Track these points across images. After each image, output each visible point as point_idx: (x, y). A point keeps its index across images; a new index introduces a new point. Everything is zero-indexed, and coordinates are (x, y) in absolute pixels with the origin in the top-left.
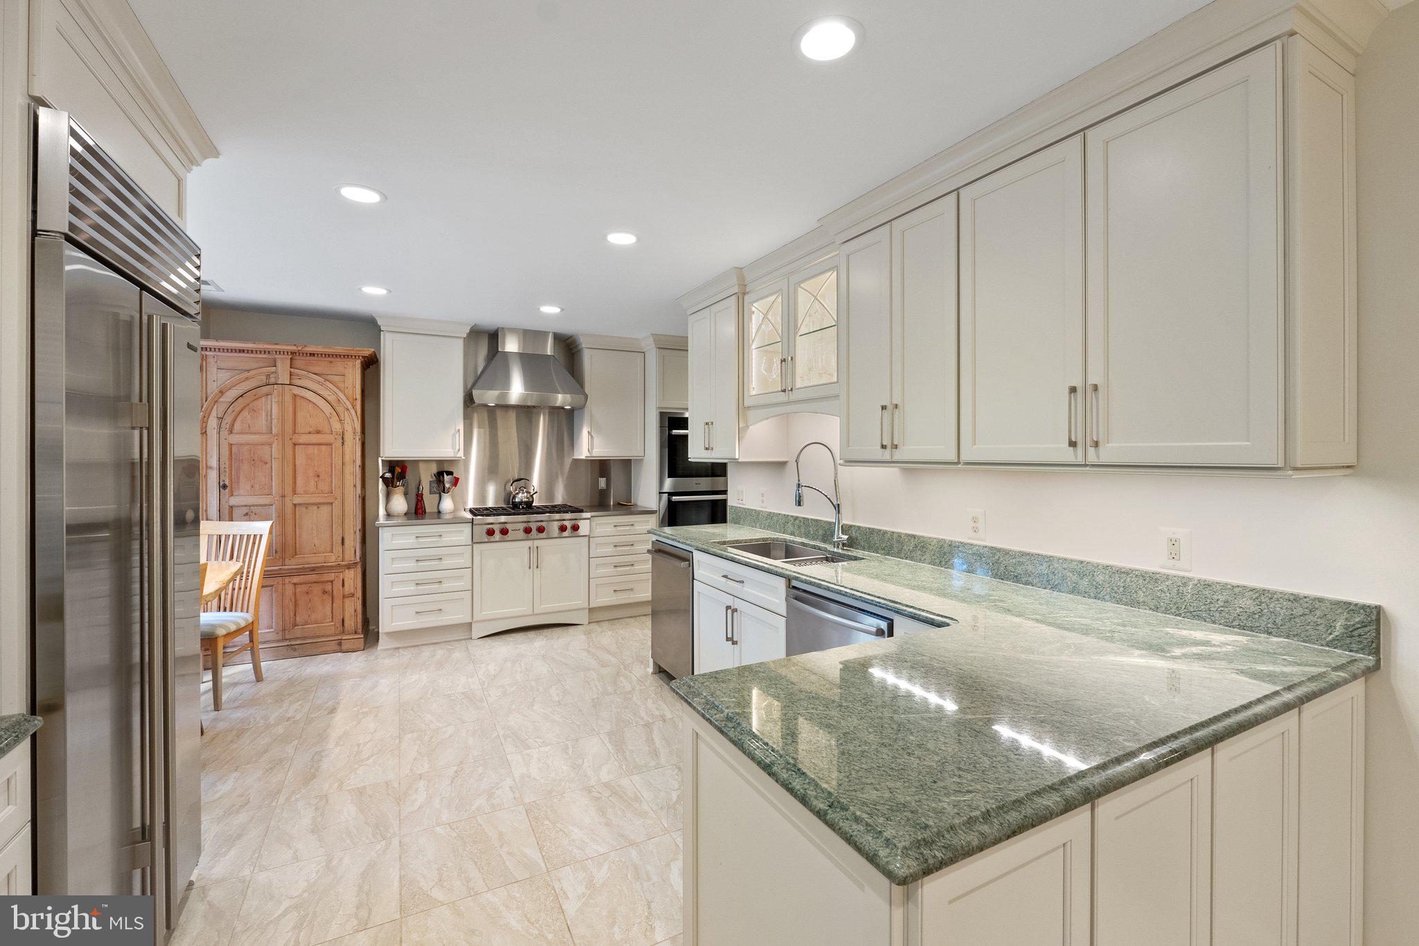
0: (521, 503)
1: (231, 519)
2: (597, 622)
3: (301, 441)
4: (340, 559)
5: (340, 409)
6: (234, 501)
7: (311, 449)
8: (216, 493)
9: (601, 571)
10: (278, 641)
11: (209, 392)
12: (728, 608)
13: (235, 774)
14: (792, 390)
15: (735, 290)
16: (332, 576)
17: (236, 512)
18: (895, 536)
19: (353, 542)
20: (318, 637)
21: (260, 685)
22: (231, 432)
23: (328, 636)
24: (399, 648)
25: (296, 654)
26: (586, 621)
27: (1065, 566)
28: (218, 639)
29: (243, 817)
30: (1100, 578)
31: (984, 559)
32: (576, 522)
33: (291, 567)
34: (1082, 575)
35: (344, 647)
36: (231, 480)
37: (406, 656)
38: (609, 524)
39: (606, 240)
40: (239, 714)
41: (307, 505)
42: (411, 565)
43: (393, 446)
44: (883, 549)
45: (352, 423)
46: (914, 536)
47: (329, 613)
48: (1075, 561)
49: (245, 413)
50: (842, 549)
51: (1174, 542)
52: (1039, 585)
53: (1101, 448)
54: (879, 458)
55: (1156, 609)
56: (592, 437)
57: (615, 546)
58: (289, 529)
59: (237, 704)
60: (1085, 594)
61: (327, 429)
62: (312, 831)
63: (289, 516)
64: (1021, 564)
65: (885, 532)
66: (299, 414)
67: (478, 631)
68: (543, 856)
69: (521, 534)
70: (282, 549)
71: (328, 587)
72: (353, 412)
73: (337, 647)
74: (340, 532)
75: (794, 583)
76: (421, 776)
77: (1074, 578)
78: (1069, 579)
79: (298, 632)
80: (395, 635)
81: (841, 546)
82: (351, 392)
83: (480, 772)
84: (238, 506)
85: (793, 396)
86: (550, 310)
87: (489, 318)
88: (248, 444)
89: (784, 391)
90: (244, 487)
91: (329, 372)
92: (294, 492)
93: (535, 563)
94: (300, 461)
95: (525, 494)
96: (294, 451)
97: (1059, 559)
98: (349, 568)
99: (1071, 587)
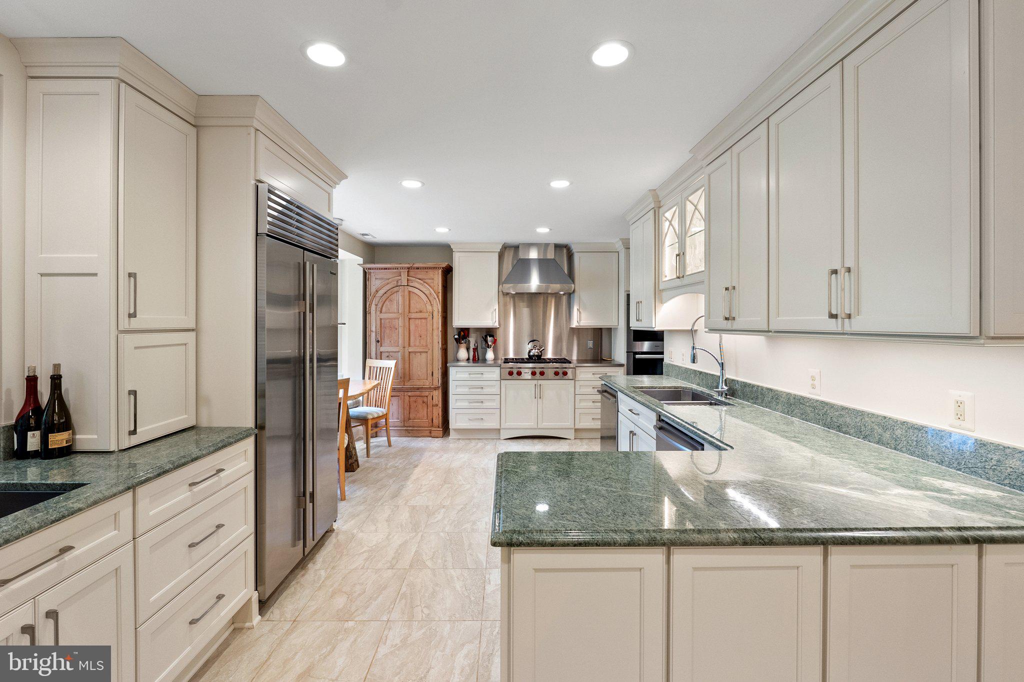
0: (534, 355)
1: (381, 359)
2: (581, 439)
3: (412, 317)
4: (431, 384)
5: (431, 299)
6: (382, 349)
7: (418, 322)
8: (374, 344)
9: (583, 404)
10: (401, 427)
11: (372, 291)
12: (631, 432)
13: (366, 488)
14: (683, 277)
15: (652, 205)
16: (427, 394)
17: (384, 355)
18: (760, 388)
19: (438, 375)
20: (420, 427)
21: (390, 448)
22: (381, 312)
23: (425, 427)
24: (460, 439)
25: (409, 435)
26: (572, 437)
27: (873, 420)
28: (369, 421)
29: (362, 508)
30: (898, 432)
31: (816, 411)
32: (566, 370)
33: (407, 387)
34: (885, 429)
35: (433, 434)
36: (381, 339)
37: (462, 443)
38: (590, 372)
39: (550, 186)
40: (376, 461)
41: (415, 352)
42: (466, 390)
43: (459, 320)
44: (752, 399)
45: (438, 307)
46: (771, 390)
47: (426, 415)
48: (880, 416)
49: (387, 302)
50: (725, 397)
51: (959, 404)
52: (854, 434)
53: (853, 320)
54: (724, 327)
55: (941, 463)
56: (580, 313)
57: (593, 388)
58: (407, 366)
59: (377, 456)
60: (886, 445)
61: (425, 311)
62: (387, 521)
63: (407, 358)
64: (841, 416)
65: (753, 386)
66: (411, 302)
67: (505, 434)
68: (487, 560)
69: (529, 376)
70: (404, 375)
71: (425, 400)
72: (437, 299)
73: (429, 434)
74: (431, 368)
75: (662, 418)
76: (444, 507)
77: (880, 430)
78: (876, 431)
79: (411, 423)
80: (459, 431)
81: (724, 395)
82: (436, 289)
83: (474, 511)
84: (384, 352)
85: (686, 281)
86: (543, 230)
87: (513, 238)
88: (388, 319)
89: (678, 278)
90: (386, 342)
91: (426, 278)
92: (409, 346)
93: (539, 396)
94: (412, 327)
95: (537, 350)
96: (409, 323)
97: (868, 414)
98: (435, 390)
99: (877, 438)
